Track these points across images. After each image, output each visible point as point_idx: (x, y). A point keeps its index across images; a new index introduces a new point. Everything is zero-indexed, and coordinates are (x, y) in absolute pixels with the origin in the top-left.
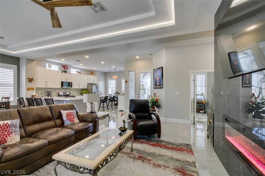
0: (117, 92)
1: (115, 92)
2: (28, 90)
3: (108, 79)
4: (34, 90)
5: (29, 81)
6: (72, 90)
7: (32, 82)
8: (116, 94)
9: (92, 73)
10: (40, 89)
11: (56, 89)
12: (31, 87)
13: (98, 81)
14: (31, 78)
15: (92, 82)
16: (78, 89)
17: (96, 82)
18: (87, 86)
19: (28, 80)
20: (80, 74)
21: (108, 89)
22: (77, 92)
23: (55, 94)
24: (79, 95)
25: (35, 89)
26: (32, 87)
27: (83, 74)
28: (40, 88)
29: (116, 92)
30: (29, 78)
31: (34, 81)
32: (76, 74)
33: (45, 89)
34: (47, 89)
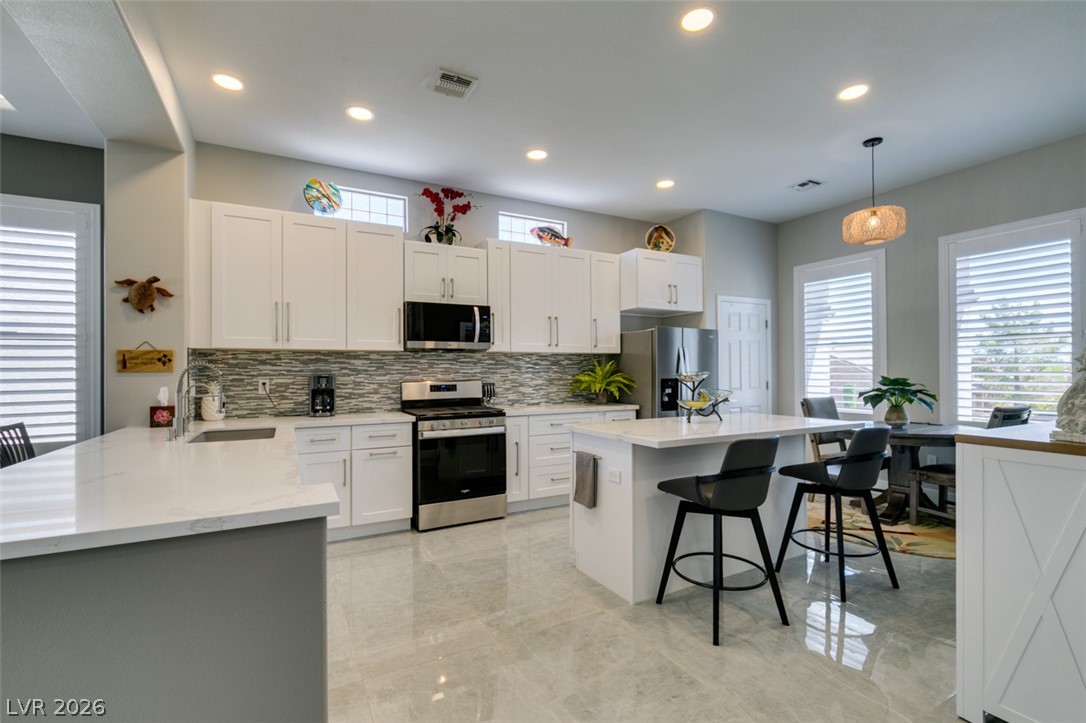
0: (895, 382)
1: (869, 384)
2: (124, 366)
3: (797, 270)
4: (171, 370)
5: (126, 300)
6: (510, 365)
7: (153, 309)
8: (884, 405)
9: (660, 231)
10: (263, 362)
11: (378, 360)
12: (146, 348)
13: (709, 292)
14: (142, 277)
15: (656, 301)
16: (556, 360)
17: (687, 304)
18: (617, 331)
19: (125, 293)
20: (566, 244)
21: (802, 353)
22: (551, 382)
23: (376, 392)
24: (563, 401)
25: (181, 362)
26: (159, 348)
27: (589, 249)
28: (265, 357)
29: (885, 381)
30: (129, 283)
31: (171, 299)
32: (524, 249)
33: (304, 363)
34: (317, 361)
